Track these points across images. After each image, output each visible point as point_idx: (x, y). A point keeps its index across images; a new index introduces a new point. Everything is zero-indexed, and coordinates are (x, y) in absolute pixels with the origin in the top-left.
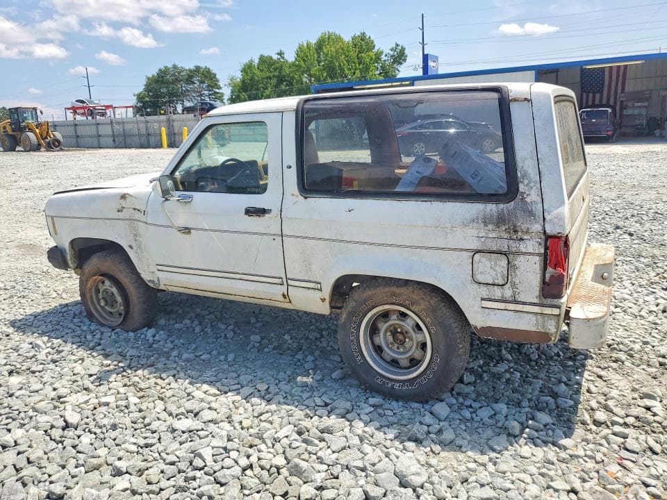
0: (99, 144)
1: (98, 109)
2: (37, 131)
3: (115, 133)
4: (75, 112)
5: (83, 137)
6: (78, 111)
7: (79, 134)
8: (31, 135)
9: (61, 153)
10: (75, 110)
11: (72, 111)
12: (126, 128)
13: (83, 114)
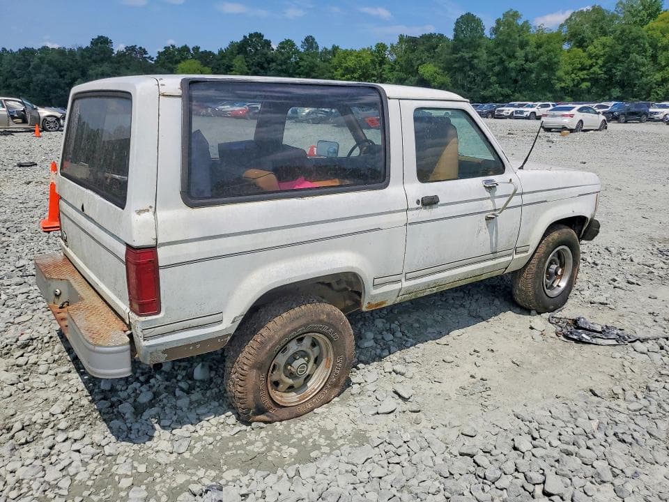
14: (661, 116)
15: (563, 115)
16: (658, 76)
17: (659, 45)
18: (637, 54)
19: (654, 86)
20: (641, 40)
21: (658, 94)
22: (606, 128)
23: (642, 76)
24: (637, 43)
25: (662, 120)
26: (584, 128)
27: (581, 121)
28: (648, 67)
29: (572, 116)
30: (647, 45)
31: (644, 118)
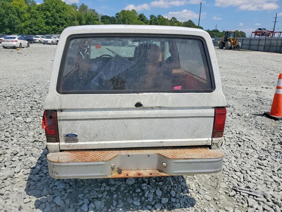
0: (258, 49)
1: (266, 33)
2: (232, 41)
3: (266, 44)
4: (256, 34)
5: (253, 45)
6: (258, 34)
7: (251, 44)
8: (229, 43)
9: (238, 51)
10: (256, 33)
11: (255, 33)
12: (272, 42)
13: (259, 35)
14: (38, 41)
15: (13, 41)
16: (23, 24)
17: (20, 11)
18: (12, 14)
19: (23, 28)
20: (12, 9)
21: (25, 32)
22: (29, 46)
23: (16, 24)
24: (11, 10)
25: (39, 43)
26: (22, 47)
27: (20, 43)
28: (18, 21)
29: (16, 41)
30: (15, 11)
31: (32, 42)
